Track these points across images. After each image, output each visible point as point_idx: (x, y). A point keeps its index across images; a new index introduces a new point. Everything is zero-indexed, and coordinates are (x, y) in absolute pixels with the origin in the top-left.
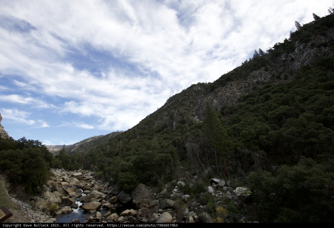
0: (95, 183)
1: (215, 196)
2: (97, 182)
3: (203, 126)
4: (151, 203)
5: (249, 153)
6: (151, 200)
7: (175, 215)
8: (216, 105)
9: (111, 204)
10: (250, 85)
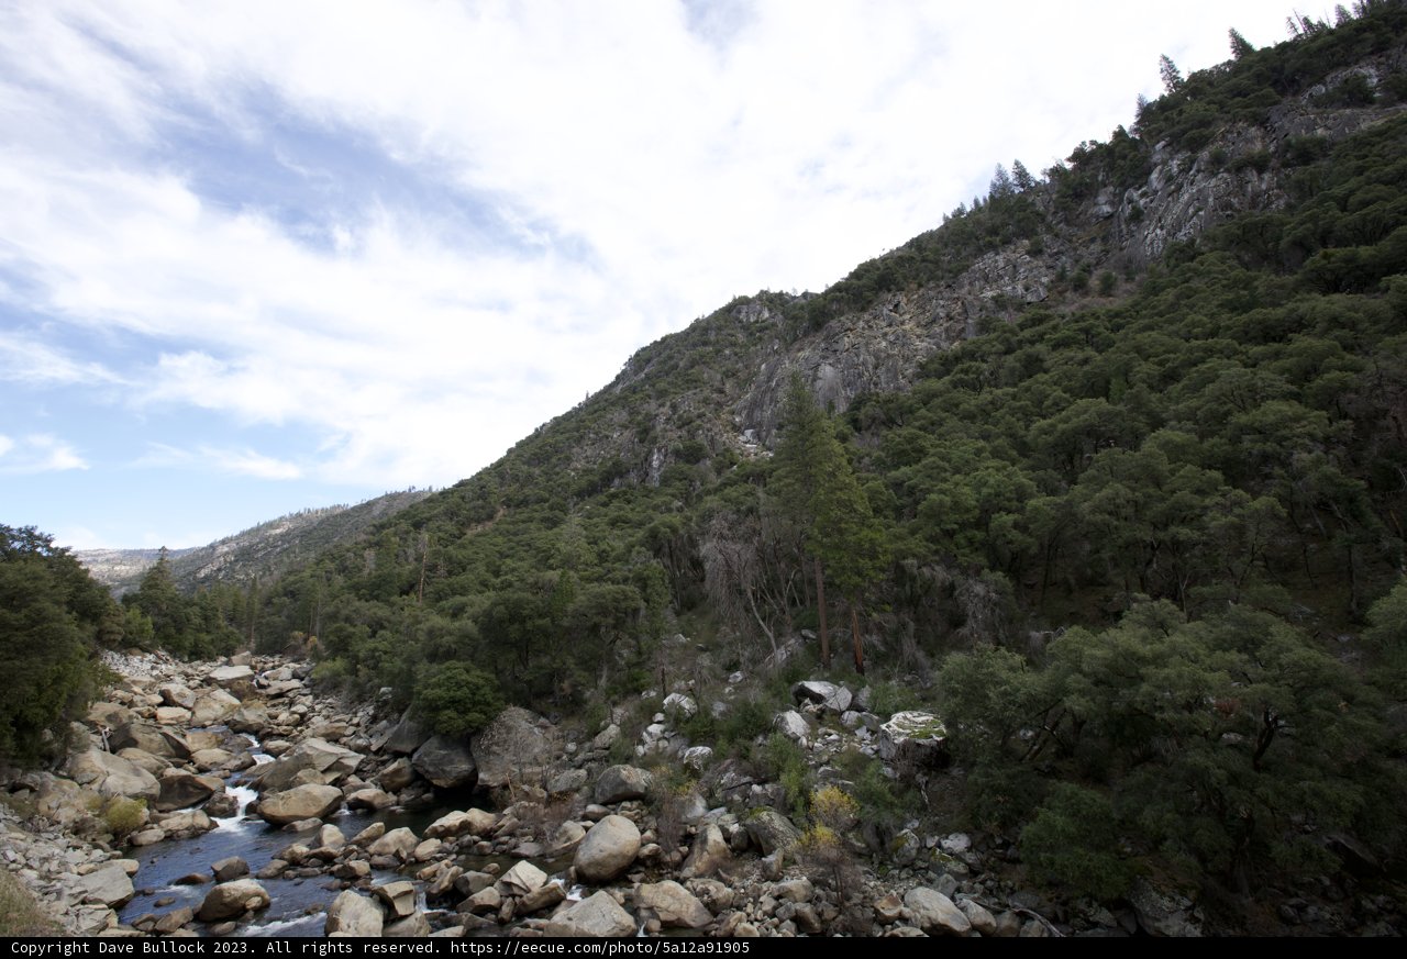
0: (312, 709)
1: (812, 749)
2: (320, 706)
3: (773, 470)
4: (553, 781)
5: (947, 584)
6: (553, 771)
7: (653, 824)
8: (831, 389)
9: (387, 792)
10: (970, 312)
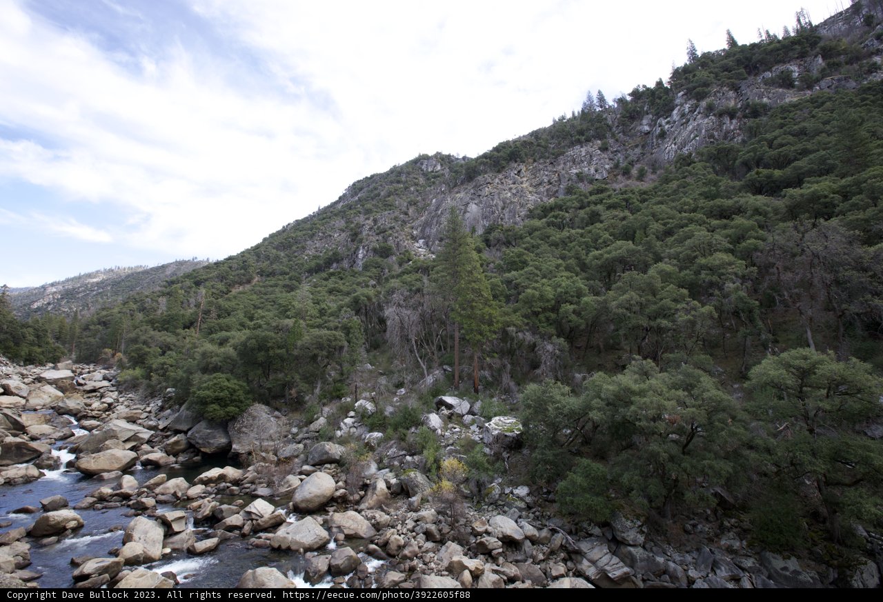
0: (117, 401)
1: (443, 436)
2: (123, 399)
3: (434, 267)
4: (281, 451)
5: (532, 343)
6: (282, 445)
7: (344, 478)
8: (474, 219)
9: (169, 455)
10: (562, 181)
